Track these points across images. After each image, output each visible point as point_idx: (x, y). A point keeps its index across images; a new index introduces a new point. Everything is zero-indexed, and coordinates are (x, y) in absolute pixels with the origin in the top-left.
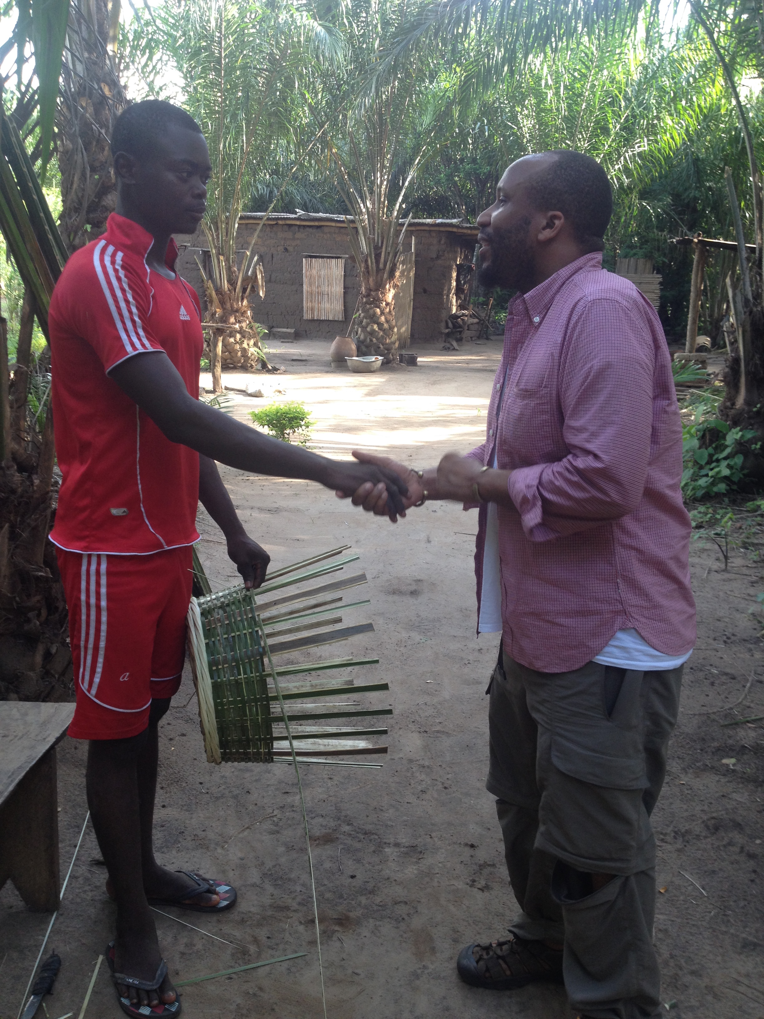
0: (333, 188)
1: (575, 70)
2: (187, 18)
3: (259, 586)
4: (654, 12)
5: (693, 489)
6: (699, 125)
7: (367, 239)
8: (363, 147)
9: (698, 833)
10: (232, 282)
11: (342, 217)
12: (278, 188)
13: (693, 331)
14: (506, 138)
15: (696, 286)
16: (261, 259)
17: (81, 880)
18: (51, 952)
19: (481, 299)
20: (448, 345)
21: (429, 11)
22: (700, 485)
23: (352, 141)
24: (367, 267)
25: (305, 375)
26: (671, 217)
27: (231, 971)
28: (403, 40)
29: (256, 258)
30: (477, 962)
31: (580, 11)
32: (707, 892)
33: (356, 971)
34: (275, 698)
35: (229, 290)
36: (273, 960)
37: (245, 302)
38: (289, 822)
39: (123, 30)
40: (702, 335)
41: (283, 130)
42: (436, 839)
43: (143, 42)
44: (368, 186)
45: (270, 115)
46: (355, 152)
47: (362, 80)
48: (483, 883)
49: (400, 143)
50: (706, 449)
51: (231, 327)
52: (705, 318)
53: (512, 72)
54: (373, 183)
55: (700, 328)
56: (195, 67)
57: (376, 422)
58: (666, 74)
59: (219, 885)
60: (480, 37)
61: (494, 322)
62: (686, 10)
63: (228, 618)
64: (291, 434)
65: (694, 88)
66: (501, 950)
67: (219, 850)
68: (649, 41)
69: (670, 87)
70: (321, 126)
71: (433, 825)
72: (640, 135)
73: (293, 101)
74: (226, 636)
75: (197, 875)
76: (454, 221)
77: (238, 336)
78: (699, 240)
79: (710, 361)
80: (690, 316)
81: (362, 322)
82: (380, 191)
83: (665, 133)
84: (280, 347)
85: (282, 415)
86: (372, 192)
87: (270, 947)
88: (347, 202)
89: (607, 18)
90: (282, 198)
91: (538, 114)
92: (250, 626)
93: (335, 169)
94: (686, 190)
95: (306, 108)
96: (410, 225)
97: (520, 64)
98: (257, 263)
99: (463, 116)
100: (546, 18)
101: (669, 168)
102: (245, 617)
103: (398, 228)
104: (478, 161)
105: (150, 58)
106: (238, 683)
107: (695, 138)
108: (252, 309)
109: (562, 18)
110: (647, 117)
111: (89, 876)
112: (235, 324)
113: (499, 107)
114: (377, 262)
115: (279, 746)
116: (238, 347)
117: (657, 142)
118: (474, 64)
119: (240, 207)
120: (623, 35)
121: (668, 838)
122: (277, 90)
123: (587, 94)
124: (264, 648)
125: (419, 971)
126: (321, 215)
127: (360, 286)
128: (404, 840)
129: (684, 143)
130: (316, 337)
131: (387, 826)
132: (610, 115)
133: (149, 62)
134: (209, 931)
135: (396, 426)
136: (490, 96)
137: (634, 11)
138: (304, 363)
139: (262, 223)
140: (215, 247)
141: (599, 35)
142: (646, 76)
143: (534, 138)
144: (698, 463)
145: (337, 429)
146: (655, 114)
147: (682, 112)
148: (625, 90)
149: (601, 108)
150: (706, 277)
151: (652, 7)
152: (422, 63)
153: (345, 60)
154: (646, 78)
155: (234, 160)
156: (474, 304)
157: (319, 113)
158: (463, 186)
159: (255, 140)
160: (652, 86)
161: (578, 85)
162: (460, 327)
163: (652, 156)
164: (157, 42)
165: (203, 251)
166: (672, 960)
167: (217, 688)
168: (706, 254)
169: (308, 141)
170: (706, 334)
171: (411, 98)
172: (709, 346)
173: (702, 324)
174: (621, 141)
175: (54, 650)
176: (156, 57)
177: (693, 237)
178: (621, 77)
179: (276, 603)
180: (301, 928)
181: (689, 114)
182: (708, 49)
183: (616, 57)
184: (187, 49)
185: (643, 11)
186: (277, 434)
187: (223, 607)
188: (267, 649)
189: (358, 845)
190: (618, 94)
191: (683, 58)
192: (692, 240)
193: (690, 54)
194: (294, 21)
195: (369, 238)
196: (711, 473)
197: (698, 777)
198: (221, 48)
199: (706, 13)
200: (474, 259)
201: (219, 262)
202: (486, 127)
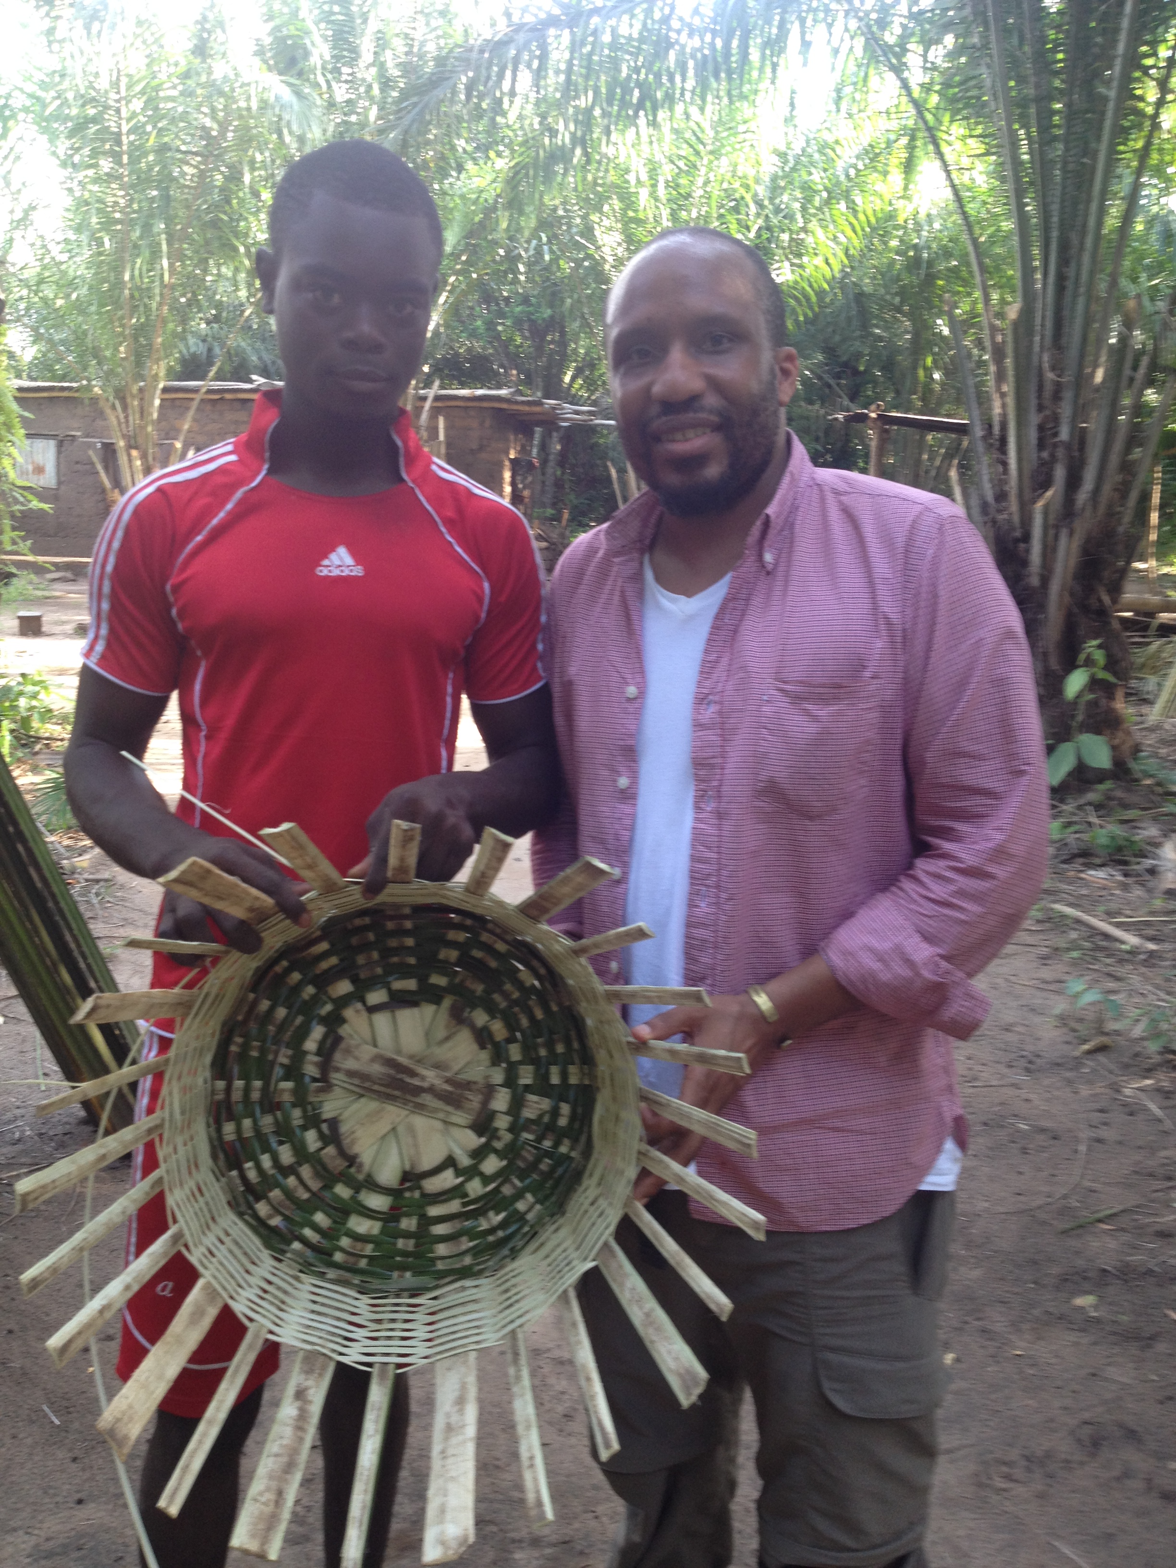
1: (680, 157)
2: (62, 71)
6: (864, 240)
9: (1066, 1456)
12: (222, 343)
14: (579, 263)
19: (550, 512)
21: (457, 58)
26: (825, 383)
28: (416, 104)
41: (227, 250)
45: (205, 226)
53: (587, 159)
56: (78, 149)
58: (813, 163)
65: (856, 184)
69: (821, 183)
72: (779, 257)
73: (241, 204)
76: (503, 392)
78: (879, 415)
83: (816, 253)
90: (229, 359)
91: (626, 225)
94: (844, 341)
96: (437, 398)
97: (600, 144)
99: (513, 229)
101: (822, 306)
103: (419, 404)
104: (535, 301)
107: (858, 261)
110: (789, 229)
113: (564, 216)
117: (803, 267)
118: (529, 145)
119: (162, 373)
121: (1018, 1473)
122: (214, 187)
123: (698, 194)
129: (843, 269)
139: (198, 397)
140: (124, 436)
142: (783, 166)
146: (800, 225)
147: (840, 221)
148: (754, 189)
149: (721, 216)
152: (444, 145)
154: (783, 171)
155: (150, 297)
156: (538, 517)
158: (510, 339)
159: (183, 267)
160: (794, 183)
161: (683, 181)
163: (798, 290)
165: (104, 444)
176: (13, 134)
177: (868, 410)
178: (747, 168)
181: (850, 224)
183: (740, 138)
184: (65, 120)
190: (744, 194)
191: (837, 141)
192: (867, 415)
194: (238, 76)
197: (1042, 1338)
198: (120, 117)
200: (535, 451)
201: (130, 460)
202: (546, 248)
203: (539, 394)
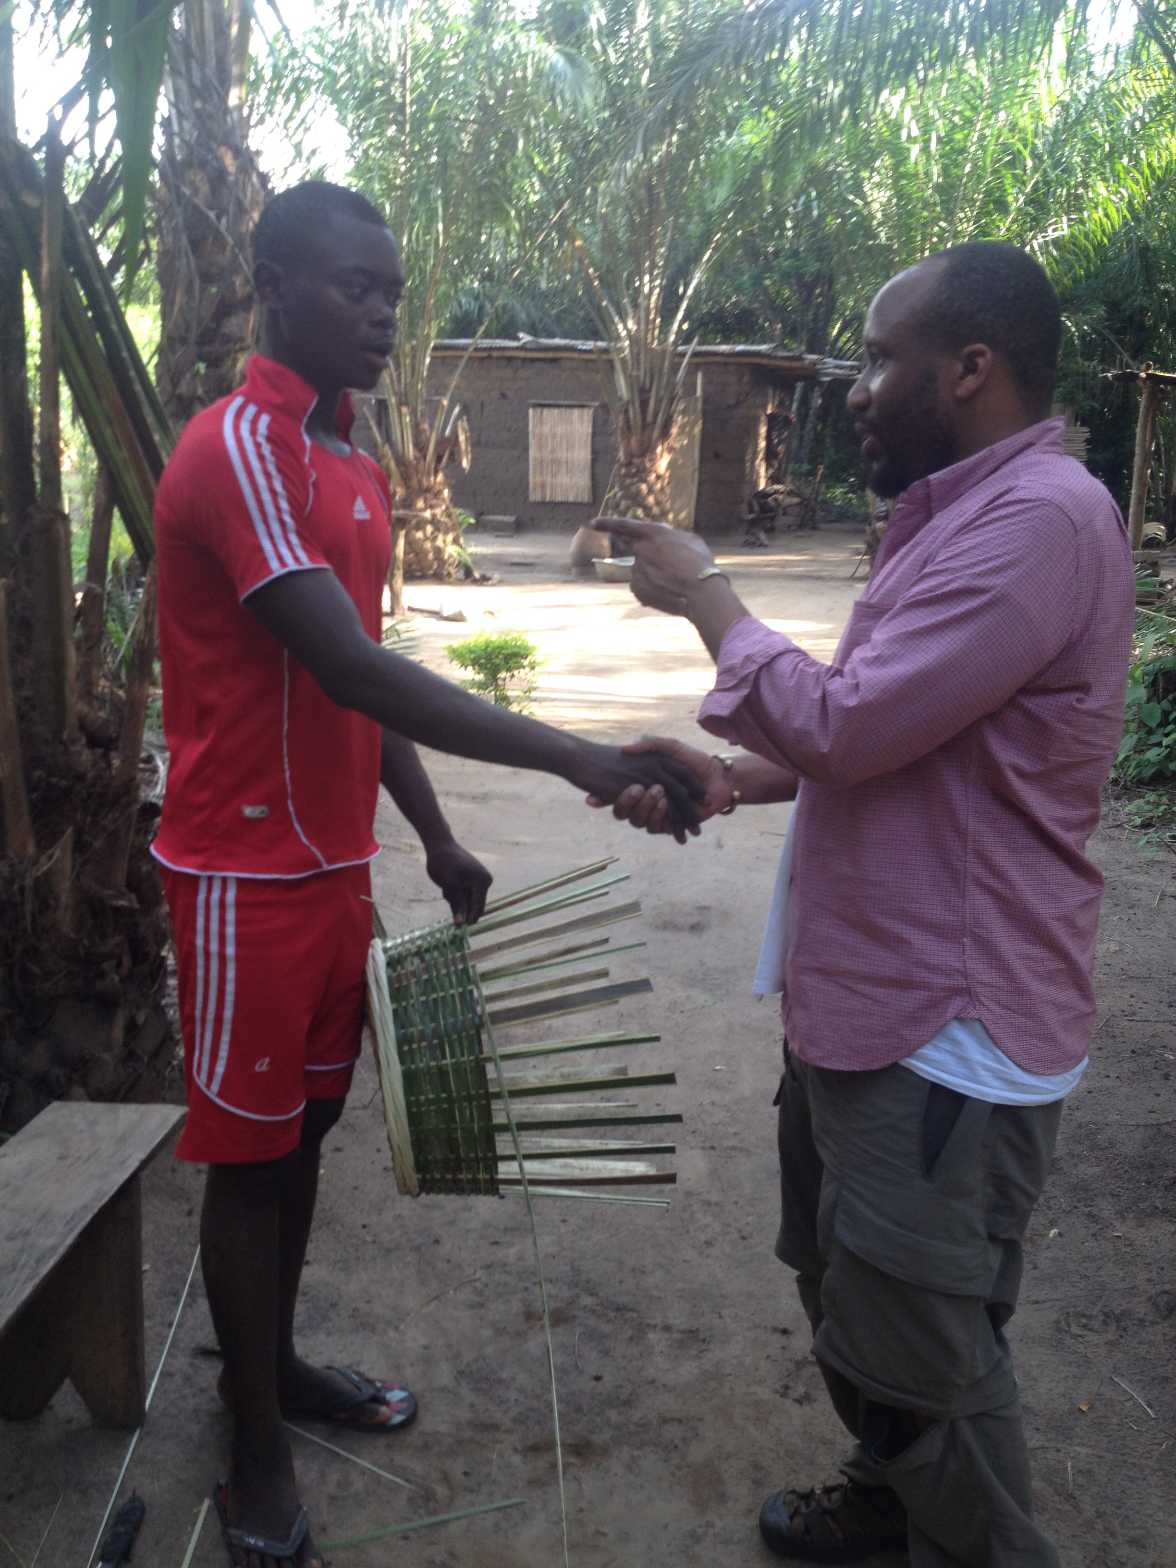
0: (575, 300)
1: (954, 113)
2: (353, 44)
3: (475, 921)
4: (1079, 20)
5: (1138, 765)
6: (1149, 194)
7: (628, 378)
8: (622, 235)
9: (1141, 1315)
10: (421, 447)
11: (590, 345)
12: (492, 302)
13: (1137, 515)
14: (846, 219)
15: (1143, 447)
16: (465, 410)
17: (178, 1379)
18: (130, 1493)
19: (805, 467)
20: (752, 539)
21: (727, 26)
22: (1148, 760)
23: (605, 229)
24: (627, 420)
25: (530, 587)
26: (1104, 339)
27: (408, 1525)
28: (685, 72)
29: (457, 410)
30: (791, 1518)
31: (963, 21)
32: (1156, 1412)
33: (603, 1529)
34: (498, 1096)
35: (416, 458)
36: (471, 1510)
37: (440, 477)
38: (499, 1289)
39: (256, 64)
40: (1153, 521)
41: (499, 213)
42: (728, 1320)
43: (287, 83)
44: (630, 296)
45: (480, 190)
46: (610, 244)
47: (622, 134)
48: (801, 1390)
49: (680, 230)
50: (1159, 703)
51: (416, 516)
52: (1157, 495)
53: (855, 119)
54: (638, 290)
55: (1148, 511)
56: (364, 120)
57: (640, 659)
58: (1097, 115)
59: (390, 1389)
60: (807, 64)
61: (825, 502)
62: (1130, 16)
63: (427, 970)
64: (508, 680)
65: (1141, 138)
66: (829, 1499)
67: (392, 1334)
68: (1071, 66)
69: (1104, 136)
70: (559, 205)
71: (723, 1296)
72: (1056, 212)
73: (515, 168)
74: (423, 999)
75: (357, 1373)
76: (763, 347)
77: (429, 529)
78: (1148, 375)
79: (1165, 561)
80: (1133, 492)
81: (618, 505)
82: (649, 305)
83: (1096, 208)
84: (493, 544)
85: (494, 650)
86: (635, 306)
87: (469, 1490)
88: (597, 322)
89: (1005, 33)
90: (497, 317)
91: (896, 181)
92: (460, 983)
93: (580, 271)
94: (1127, 296)
95: (534, 179)
96: (695, 354)
97: (868, 105)
98: (459, 417)
99: (779, 187)
100: (908, 33)
101: (1102, 261)
102: (453, 969)
103: (677, 360)
104: (802, 255)
105: (297, 107)
106: (442, 1072)
107: (1143, 215)
108: (452, 488)
109: (935, 32)
110: (1068, 183)
111: (191, 1372)
112: (425, 510)
113: (834, 172)
114: (644, 411)
115: (507, 1169)
116: (428, 545)
117: (1082, 222)
118: (797, 106)
119: (433, 334)
120: (1030, 57)
121: (1096, 1324)
122: (490, 153)
123: (973, 149)
124: (481, 1017)
125: (700, 1531)
126: (558, 341)
127: (617, 450)
128: (679, 1319)
129: (1126, 224)
130: (548, 528)
131: (651, 1297)
132: (1008, 181)
133: (295, 113)
134: (375, 1463)
135: (670, 665)
136: (820, 156)
137: (1048, 19)
138: (529, 568)
139: (466, 355)
140: (395, 394)
141: (993, 58)
142: (1066, 119)
143: (890, 219)
144: (1146, 726)
145: (580, 670)
146: (1080, 179)
147: (1122, 175)
148: (1033, 143)
149: (995, 172)
150: (1159, 431)
151: (1076, 13)
152: (715, 105)
153: (596, 104)
154: (1065, 123)
155: (425, 260)
156: (793, 473)
157: (556, 185)
158: (778, 293)
159: (457, 230)
160: (1075, 136)
161: (959, 136)
162: (771, 510)
163: (1075, 245)
164: (308, 82)
165: (377, 401)
166: (1098, 1520)
167: (410, 1080)
168: (1160, 396)
169: (537, 229)
170: (1157, 520)
171: (698, 159)
172: (1164, 539)
173: (1152, 504)
174: (1025, 222)
175: (141, 1018)
176: (305, 106)
177: (1138, 369)
178: (1026, 122)
179: (500, 947)
180: (517, 1459)
181: (1133, 178)
182: (1165, 78)
183: (1020, 92)
184: (353, 91)
185: (1063, 19)
186: (487, 679)
187: (419, 953)
188: (486, 1018)
189: (606, 1328)
190: (1022, 148)
191: (1124, 92)
192: (1137, 376)
193: (1137, 84)
194: (517, 46)
195: (630, 376)
196: (1166, 741)
197: (1142, 1226)
198: (404, 88)
199: (1162, 22)
200: (795, 406)
201: (400, 417)
202: (815, 203)
203: (803, 348)
